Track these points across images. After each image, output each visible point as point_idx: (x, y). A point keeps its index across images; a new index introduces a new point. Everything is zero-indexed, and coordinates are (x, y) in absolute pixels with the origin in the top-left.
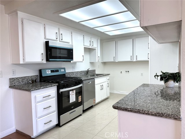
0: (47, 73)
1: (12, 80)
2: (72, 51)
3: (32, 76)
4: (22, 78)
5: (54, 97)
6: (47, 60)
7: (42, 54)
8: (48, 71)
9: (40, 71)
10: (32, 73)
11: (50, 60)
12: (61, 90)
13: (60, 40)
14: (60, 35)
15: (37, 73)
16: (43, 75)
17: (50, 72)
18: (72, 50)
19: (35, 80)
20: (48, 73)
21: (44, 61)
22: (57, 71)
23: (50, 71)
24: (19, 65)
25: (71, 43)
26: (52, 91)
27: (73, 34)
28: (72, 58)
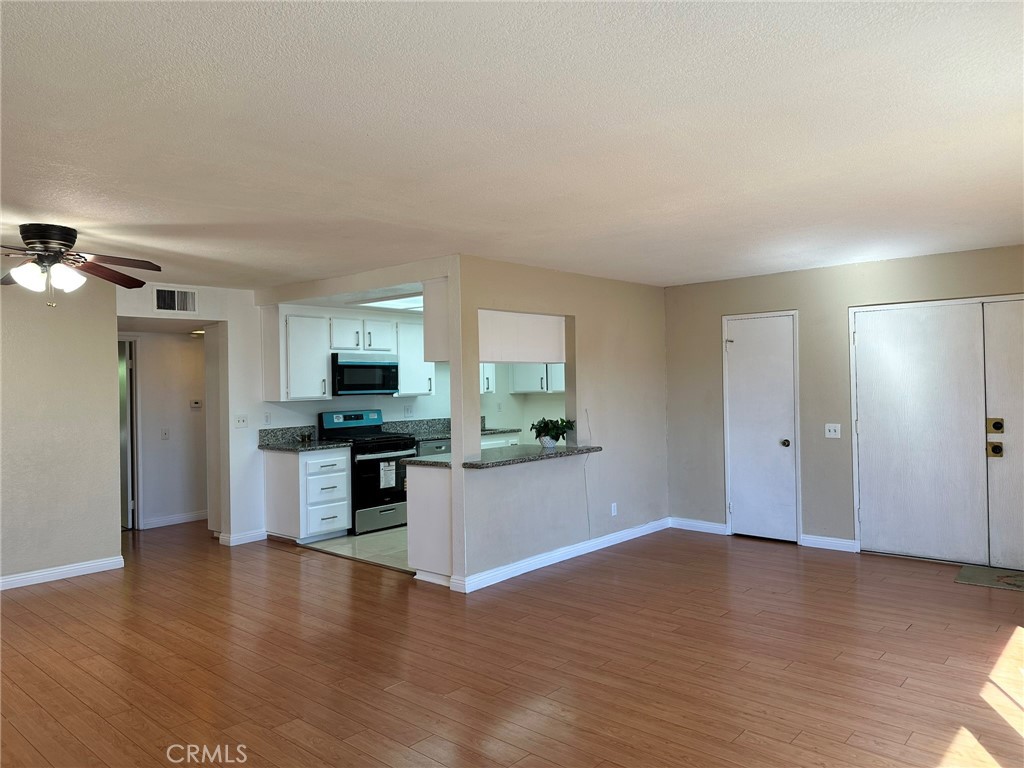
0: (336, 421)
1: (263, 433)
2: (394, 370)
3: (302, 428)
4: (282, 430)
5: (343, 470)
6: (334, 393)
7: (324, 380)
8: (338, 418)
9: (320, 417)
10: (303, 421)
11: (340, 392)
12: (360, 457)
13: (367, 346)
14: (367, 336)
15: (313, 422)
16: (326, 426)
17: (341, 420)
18: (396, 367)
19: (309, 437)
20: (338, 420)
21: (328, 396)
22: (359, 417)
23: (341, 416)
24: (279, 403)
25: (394, 352)
26: (340, 458)
27: (401, 327)
28: (395, 387)
